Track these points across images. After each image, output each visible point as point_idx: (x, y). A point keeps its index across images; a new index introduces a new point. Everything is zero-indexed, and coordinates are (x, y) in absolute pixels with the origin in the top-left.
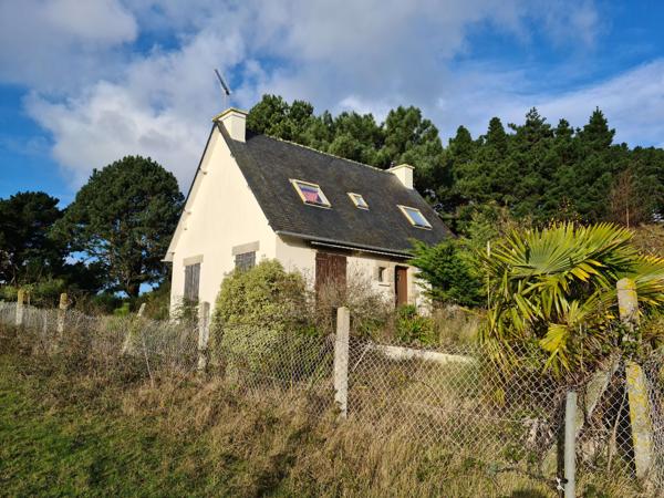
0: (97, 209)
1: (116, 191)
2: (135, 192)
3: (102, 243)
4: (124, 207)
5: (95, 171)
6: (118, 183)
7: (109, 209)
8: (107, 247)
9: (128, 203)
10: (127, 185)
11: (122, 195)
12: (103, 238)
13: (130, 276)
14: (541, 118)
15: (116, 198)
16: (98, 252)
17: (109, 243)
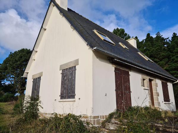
0: (10, 65)
1: (17, 59)
2: (24, 59)
3: (11, 76)
4: (19, 64)
5: (11, 53)
6: (18, 56)
7: (14, 65)
8: (13, 78)
9: (21, 63)
10: (21, 57)
11: (19, 60)
12: (12, 75)
13: (21, 88)
14: (161, 35)
15: (17, 62)
16: (10, 80)
17: (14, 76)
